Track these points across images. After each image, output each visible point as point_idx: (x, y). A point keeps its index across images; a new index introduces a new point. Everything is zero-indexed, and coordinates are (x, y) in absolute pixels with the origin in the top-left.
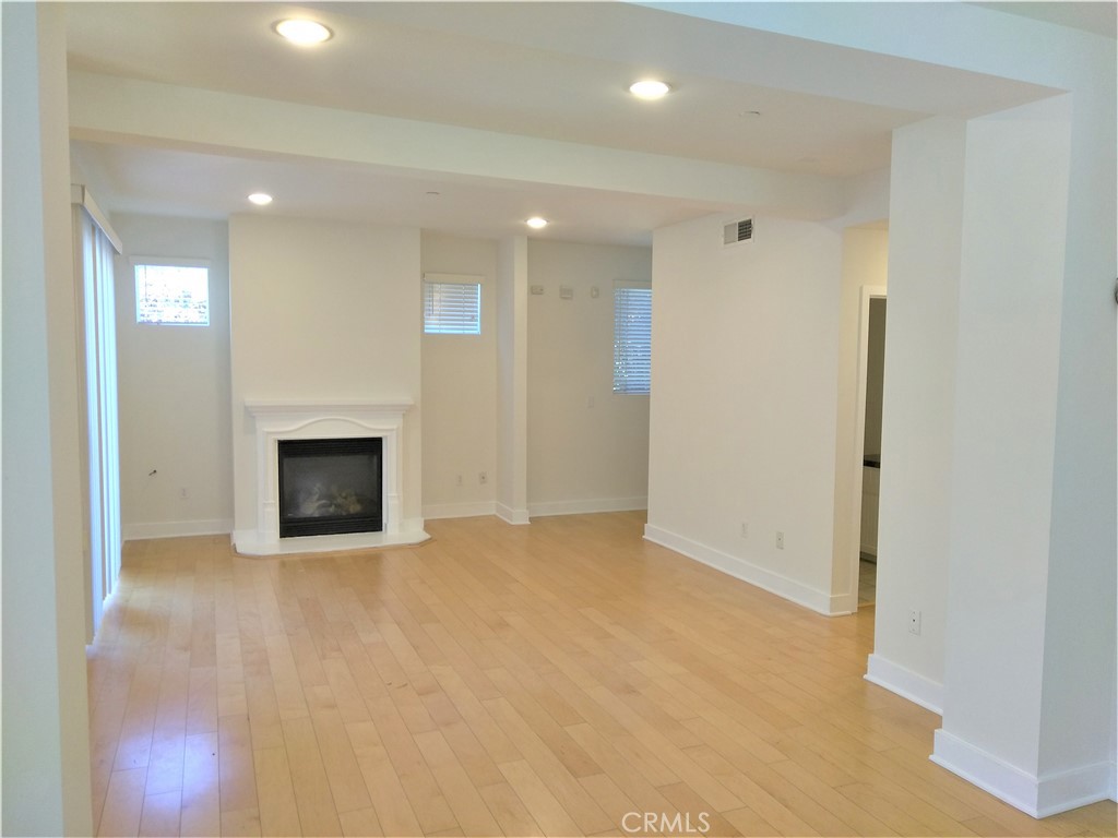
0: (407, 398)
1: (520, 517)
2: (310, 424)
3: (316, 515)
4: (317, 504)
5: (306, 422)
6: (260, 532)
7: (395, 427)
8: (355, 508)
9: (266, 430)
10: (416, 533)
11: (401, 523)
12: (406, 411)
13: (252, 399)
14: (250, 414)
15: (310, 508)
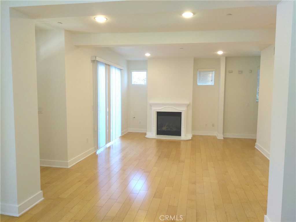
0: (187, 102)
1: (220, 137)
2: (163, 108)
3: (165, 130)
4: (166, 128)
5: (162, 108)
6: (152, 133)
7: (184, 110)
8: (175, 130)
9: (154, 109)
10: (189, 137)
11: (186, 134)
12: (188, 106)
13: (151, 102)
14: (151, 105)
15: (164, 128)
